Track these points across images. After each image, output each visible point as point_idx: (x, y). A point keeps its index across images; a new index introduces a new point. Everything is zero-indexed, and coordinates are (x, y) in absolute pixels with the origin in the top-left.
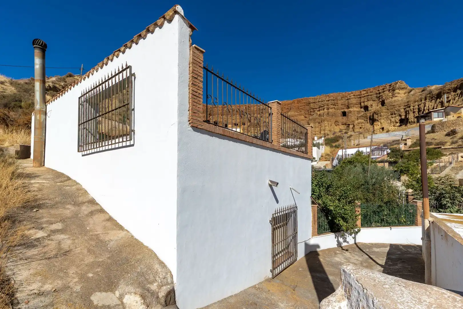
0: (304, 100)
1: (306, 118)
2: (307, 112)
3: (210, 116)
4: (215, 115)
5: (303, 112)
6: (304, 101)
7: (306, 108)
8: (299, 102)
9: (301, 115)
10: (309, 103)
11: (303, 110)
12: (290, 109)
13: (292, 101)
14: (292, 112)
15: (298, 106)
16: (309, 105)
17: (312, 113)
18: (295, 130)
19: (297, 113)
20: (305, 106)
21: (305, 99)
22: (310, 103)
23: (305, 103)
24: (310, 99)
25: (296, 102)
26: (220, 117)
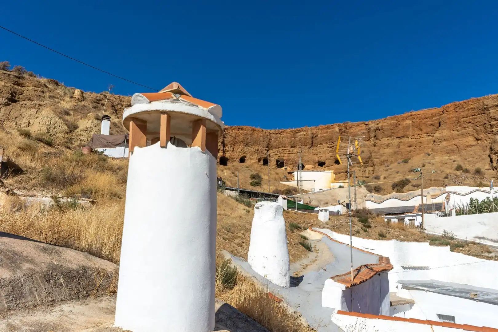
0: (470, 103)
1: (479, 142)
2: (483, 129)
3: (268, 151)
4: (279, 148)
5: (471, 129)
6: (472, 106)
7: (479, 120)
8: (458, 108)
9: (464, 135)
10: (485, 109)
11: (469, 124)
12: (438, 125)
13: (441, 109)
14: (443, 131)
15: (458, 117)
16: (486, 112)
17: (494, 129)
18: (459, 168)
19: (455, 133)
20: (474, 115)
21: (473, 101)
22: (487, 109)
23: (474, 109)
24: (486, 99)
25: (452, 109)
26: (288, 151)
